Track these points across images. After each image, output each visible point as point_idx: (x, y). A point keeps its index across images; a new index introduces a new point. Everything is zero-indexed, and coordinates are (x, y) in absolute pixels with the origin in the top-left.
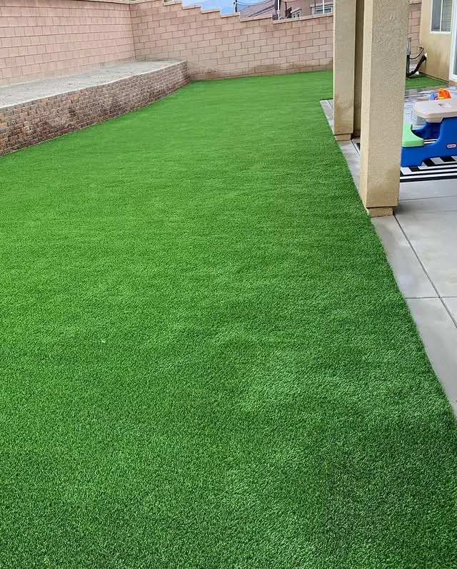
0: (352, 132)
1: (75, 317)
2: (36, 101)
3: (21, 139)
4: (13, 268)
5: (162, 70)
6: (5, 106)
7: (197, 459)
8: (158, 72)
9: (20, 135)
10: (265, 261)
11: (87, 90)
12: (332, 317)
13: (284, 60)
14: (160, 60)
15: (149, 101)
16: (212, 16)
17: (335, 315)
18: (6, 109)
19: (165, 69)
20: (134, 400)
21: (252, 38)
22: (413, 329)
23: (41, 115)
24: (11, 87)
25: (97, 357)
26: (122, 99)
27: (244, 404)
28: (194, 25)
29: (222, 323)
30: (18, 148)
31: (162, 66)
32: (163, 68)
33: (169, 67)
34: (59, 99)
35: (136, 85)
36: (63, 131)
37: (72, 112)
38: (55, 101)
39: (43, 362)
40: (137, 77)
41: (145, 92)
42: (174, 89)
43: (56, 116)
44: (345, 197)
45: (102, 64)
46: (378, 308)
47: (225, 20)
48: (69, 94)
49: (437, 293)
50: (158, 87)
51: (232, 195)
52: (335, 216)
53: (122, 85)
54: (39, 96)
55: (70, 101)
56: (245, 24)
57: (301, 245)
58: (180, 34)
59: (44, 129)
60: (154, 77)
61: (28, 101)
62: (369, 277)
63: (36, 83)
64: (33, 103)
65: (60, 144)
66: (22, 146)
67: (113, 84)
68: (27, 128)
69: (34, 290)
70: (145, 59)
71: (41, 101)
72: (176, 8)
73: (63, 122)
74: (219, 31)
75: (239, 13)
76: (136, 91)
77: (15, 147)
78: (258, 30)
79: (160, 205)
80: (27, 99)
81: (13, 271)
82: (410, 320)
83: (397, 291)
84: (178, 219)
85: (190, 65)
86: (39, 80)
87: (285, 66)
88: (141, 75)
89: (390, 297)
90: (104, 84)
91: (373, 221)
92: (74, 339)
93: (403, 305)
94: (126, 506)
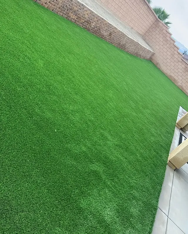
0: (182, 127)
1: (54, 111)
2: (104, 19)
3: (88, 26)
4: (48, 70)
5: (147, 49)
6: (93, 11)
7: (51, 212)
8: (145, 48)
9: (89, 24)
10: (127, 149)
11: (121, 32)
12: (132, 192)
13: (181, 82)
14: (148, 45)
15: (134, 54)
16: (176, 49)
17: (134, 192)
18: (93, 12)
19: (148, 50)
20: (48, 165)
21: (179, 67)
22: (153, 222)
23: (101, 26)
24: (100, 6)
25: (49, 134)
26: (128, 45)
27: (83, 202)
28: (168, 45)
29: (98, 161)
30: (84, 28)
31: (148, 48)
32: (148, 49)
33: (149, 50)
34: (111, 26)
35: (136, 45)
36: (102, 37)
37: (110, 34)
38: (109, 26)
39: (30, 118)
40: (138, 44)
41: (136, 50)
42: (144, 58)
43: (105, 30)
44: (165, 149)
45: (132, 28)
46: (148, 203)
47: (178, 54)
48: (115, 28)
49: (168, 214)
50: (141, 52)
51: (134, 114)
52: (157, 153)
53: (132, 41)
54: (106, 19)
55: (113, 30)
56: (181, 60)
57: (141, 154)
58: (162, 44)
59: (97, 30)
60: (143, 48)
61: (101, 17)
62: (153, 188)
63: (109, 13)
64: (102, 19)
65: (98, 40)
66: (86, 28)
67: (130, 38)
68: (93, 25)
69: (48, 86)
70: (144, 40)
71: (105, 21)
72: (168, 35)
73: (105, 34)
74: (173, 55)
75: (183, 56)
76: (133, 47)
77: (84, 26)
78: (183, 66)
79: (111, 95)
80: (102, 15)
81: (47, 72)
82: (154, 218)
83: (157, 202)
84: (113, 106)
85: (155, 55)
86: (110, 13)
87: (179, 84)
88: (140, 45)
89: (154, 202)
90: (127, 36)
91: (167, 167)
92: (47, 120)
93: (156, 209)
94: (12, 210)
